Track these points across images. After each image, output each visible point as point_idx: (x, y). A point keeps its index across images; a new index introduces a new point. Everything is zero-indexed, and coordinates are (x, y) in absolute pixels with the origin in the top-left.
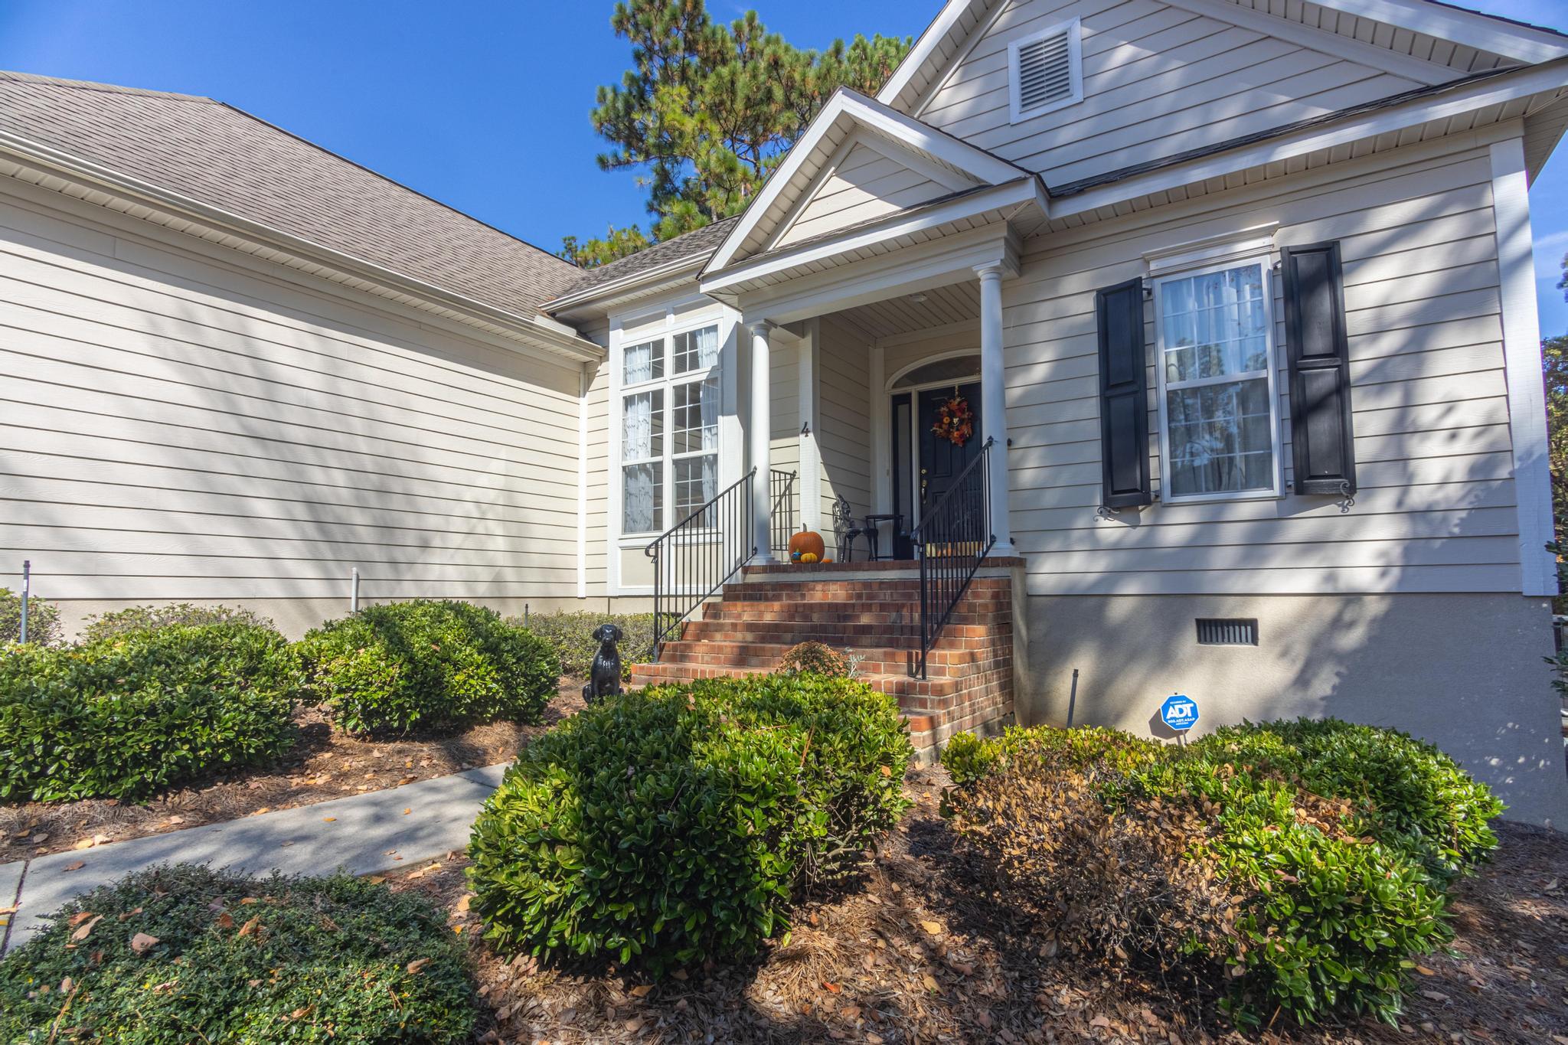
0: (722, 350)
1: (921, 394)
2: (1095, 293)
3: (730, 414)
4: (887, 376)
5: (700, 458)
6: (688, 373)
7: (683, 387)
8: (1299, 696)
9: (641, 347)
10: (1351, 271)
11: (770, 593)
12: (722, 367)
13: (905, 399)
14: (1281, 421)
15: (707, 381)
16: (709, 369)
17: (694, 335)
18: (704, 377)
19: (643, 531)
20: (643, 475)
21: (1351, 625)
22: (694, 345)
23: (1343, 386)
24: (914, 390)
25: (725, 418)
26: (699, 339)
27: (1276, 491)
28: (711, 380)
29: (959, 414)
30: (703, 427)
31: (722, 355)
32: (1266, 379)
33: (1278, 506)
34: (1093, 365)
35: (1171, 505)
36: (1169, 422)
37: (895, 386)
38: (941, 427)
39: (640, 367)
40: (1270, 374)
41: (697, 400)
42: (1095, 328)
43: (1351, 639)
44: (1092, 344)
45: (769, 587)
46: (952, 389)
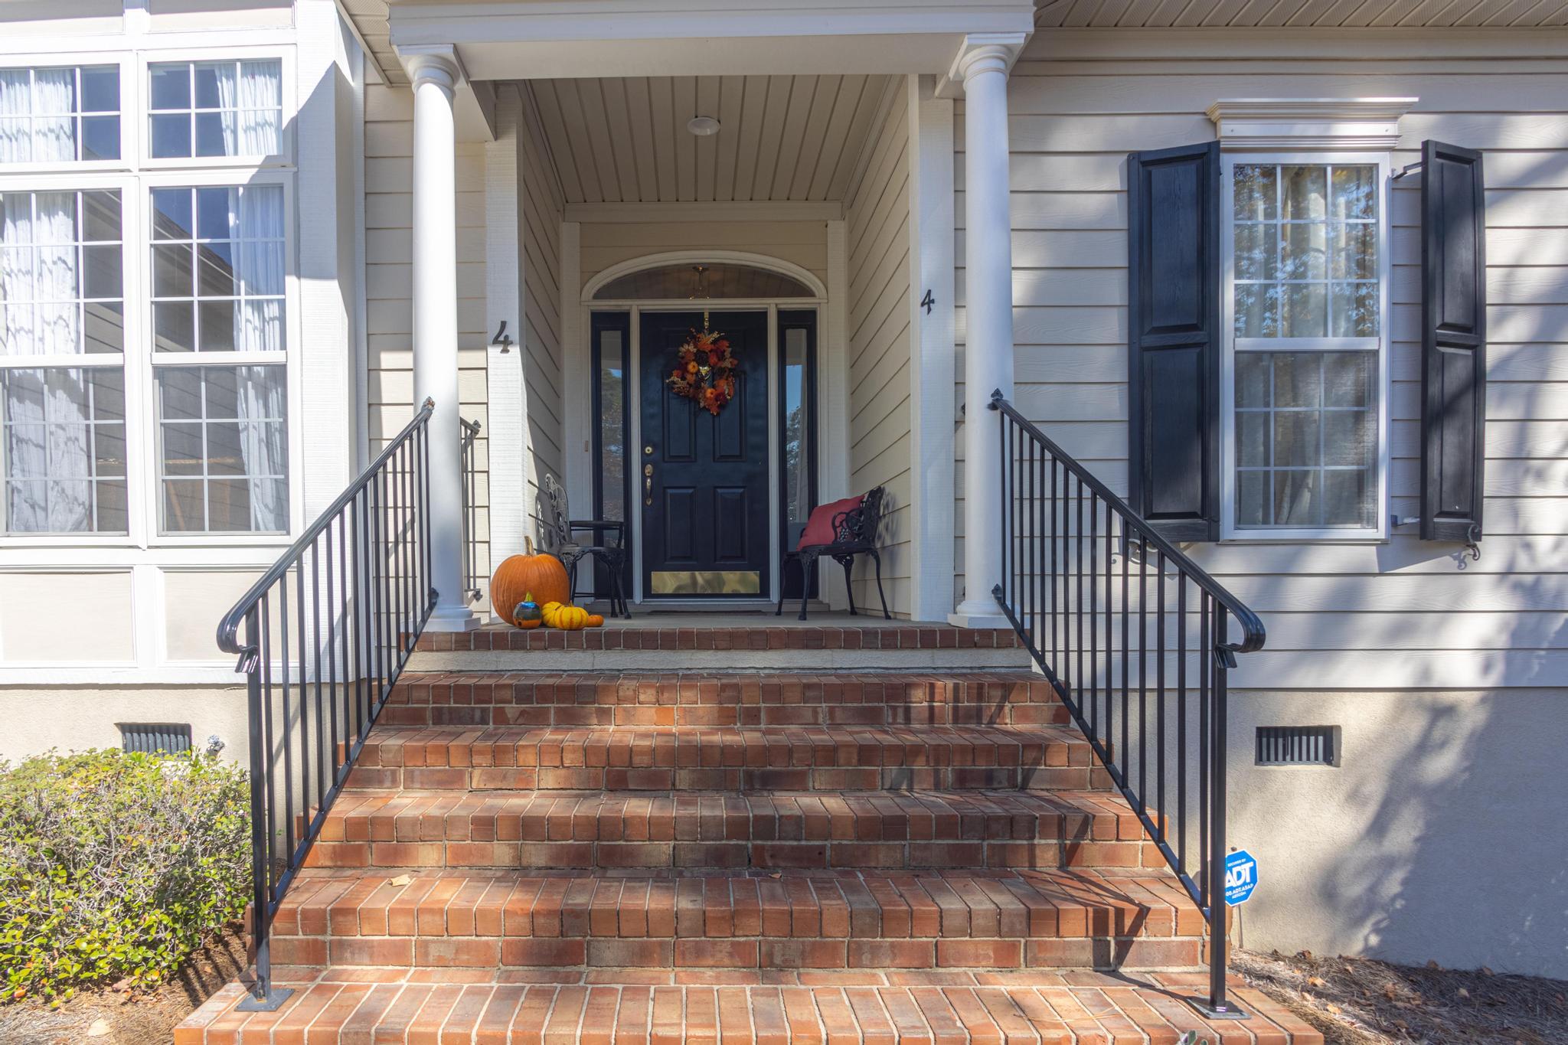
0: (295, 122)
1: (646, 317)
2: (1125, 157)
3: (319, 274)
4: (586, 276)
5: (231, 369)
6: (194, 161)
7: (184, 193)
8: (1370, 851)
9: (45, 74)
10: (1496, 202)
11: (512, 709)
12: (296, 162)
13: (619, 321)
14: (1392, 421)
15: (248, 188)
16: (259, 160)
17: (210, 75)
18: (243, 177)
19: (62, 530)
20: (60, 394)
21: (1443, 744)
22: (209, 95)
23: (1477, 379)
24: (635, 307)
25: (307, 284)
26: (225, 87)
27: (1381, 532)
28: (262, 190)
29: (713, 360)
30: (243, 297)
31: (294, 134)
32: (1375, 353)
33: (1379, 555)
34: (1115, 289)
35: (1233, 543)
36: (1237, 404)
37: (598, 295)
38: (683, 378)
39: (39, 124)
40: (1380, 344)
41: (223, 230)
42: (1120, 221)
43: (1441, 765)
44: (1116, 251)
45: (507, 694)
46: (698, 316)
